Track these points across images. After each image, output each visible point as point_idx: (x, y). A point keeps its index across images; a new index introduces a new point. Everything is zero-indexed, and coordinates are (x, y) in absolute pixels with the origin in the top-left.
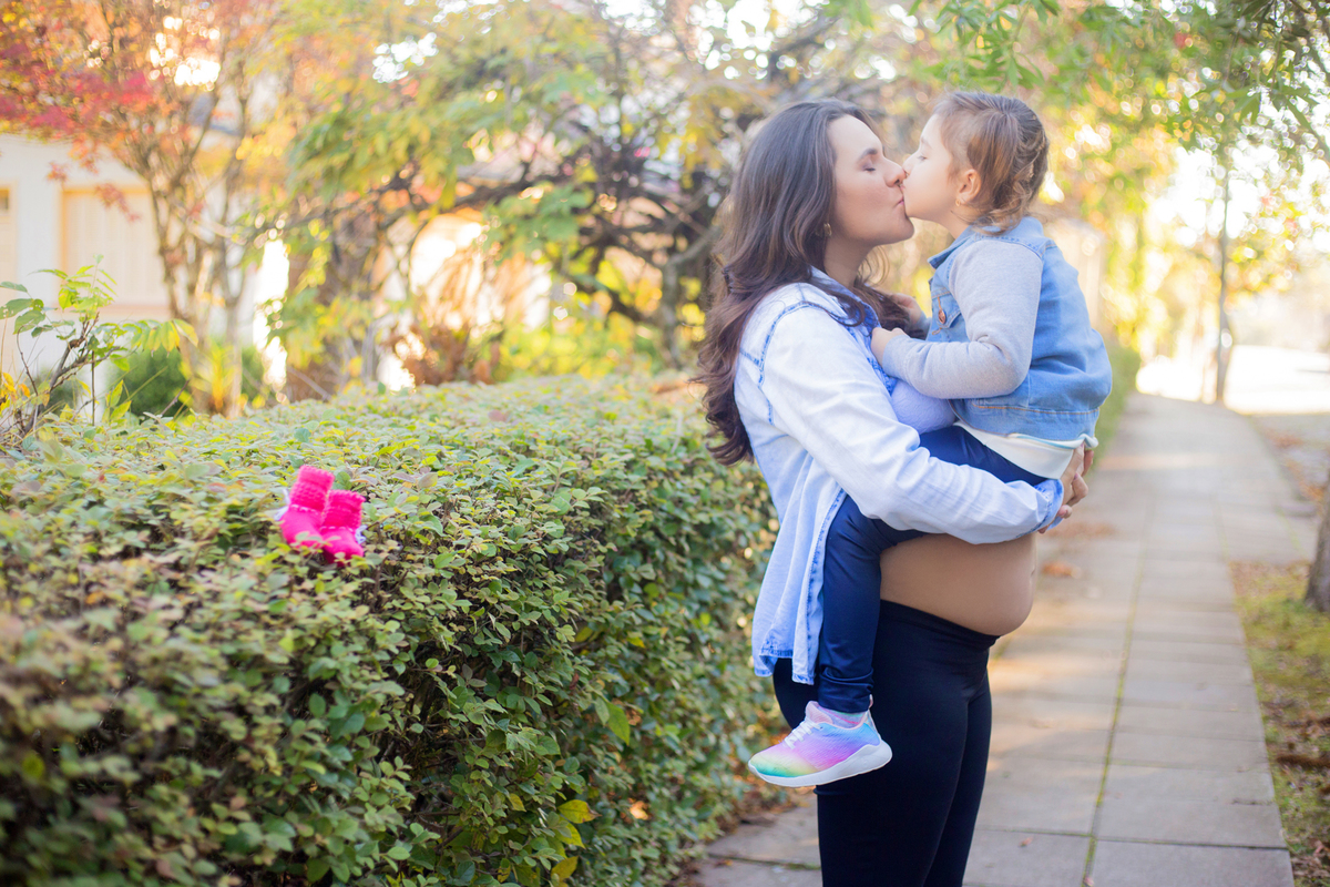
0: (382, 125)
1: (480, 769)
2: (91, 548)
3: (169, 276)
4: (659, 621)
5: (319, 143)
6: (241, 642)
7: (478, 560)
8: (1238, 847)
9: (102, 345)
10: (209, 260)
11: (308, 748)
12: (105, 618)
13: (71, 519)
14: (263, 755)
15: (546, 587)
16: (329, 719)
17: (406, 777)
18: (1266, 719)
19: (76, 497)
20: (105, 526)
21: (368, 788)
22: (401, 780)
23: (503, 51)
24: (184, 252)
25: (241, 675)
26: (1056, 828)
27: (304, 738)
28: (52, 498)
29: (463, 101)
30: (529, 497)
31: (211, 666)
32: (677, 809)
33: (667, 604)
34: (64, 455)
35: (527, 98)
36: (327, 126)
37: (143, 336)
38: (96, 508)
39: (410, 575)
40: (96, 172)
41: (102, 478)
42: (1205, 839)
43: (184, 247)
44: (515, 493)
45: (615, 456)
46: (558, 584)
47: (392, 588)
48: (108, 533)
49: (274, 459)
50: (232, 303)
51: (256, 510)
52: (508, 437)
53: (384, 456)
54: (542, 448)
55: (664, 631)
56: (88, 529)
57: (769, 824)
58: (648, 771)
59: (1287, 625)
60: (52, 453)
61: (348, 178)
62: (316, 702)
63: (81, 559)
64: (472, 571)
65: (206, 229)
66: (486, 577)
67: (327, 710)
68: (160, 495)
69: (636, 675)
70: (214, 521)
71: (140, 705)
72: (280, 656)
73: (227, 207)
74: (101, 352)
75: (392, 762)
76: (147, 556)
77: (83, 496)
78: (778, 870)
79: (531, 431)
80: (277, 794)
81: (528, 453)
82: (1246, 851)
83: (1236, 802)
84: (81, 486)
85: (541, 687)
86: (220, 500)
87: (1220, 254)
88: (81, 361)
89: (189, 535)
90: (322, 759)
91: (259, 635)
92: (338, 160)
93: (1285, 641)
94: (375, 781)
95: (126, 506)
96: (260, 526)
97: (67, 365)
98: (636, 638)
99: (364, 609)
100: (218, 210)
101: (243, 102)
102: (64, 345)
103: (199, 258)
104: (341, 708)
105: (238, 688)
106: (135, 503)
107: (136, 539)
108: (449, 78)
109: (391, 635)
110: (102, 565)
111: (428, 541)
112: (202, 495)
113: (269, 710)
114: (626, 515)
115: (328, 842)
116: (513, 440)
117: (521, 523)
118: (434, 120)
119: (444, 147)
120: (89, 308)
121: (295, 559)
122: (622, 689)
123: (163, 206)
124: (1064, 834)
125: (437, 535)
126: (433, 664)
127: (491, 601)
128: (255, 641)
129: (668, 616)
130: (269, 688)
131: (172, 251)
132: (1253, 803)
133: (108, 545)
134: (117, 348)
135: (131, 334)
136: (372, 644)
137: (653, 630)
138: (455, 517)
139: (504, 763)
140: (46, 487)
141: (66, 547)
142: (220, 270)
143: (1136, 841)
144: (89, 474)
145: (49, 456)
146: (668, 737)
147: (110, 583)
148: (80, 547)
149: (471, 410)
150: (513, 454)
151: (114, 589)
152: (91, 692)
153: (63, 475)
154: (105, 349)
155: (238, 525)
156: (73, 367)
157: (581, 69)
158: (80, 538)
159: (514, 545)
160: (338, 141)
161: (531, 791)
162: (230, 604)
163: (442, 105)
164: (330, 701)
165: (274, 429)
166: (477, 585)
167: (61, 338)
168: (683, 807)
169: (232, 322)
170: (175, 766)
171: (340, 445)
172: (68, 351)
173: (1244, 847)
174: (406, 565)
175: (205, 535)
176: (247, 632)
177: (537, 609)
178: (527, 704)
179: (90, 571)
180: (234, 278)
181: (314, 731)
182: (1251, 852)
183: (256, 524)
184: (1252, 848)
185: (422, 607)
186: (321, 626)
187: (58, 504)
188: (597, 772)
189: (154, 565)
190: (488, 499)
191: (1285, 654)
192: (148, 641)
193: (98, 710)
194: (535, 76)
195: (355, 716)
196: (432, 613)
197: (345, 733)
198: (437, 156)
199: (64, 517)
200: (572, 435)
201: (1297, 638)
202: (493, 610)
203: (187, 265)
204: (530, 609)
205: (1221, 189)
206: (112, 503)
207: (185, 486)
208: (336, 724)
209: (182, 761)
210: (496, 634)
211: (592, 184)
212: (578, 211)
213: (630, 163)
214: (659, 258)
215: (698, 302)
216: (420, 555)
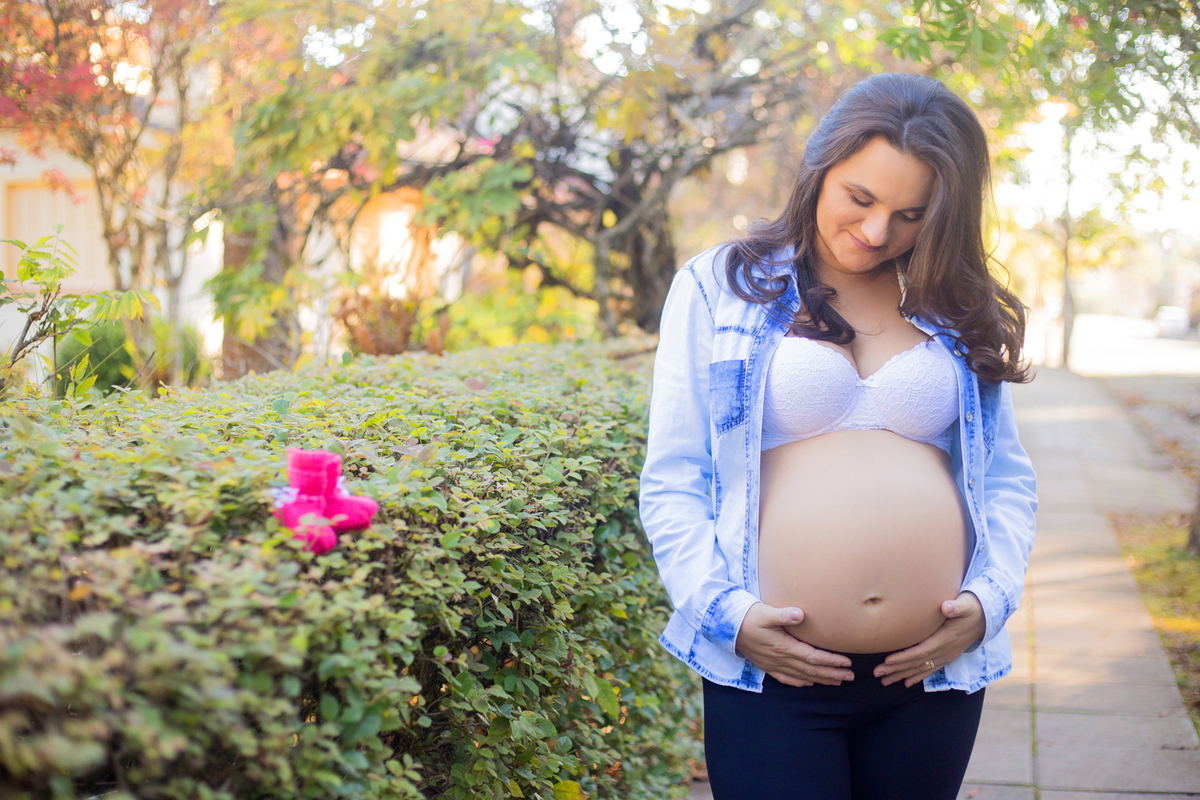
0: (325, 105)
1: (486, 759)
2: (72, 536)
3: (114, 258)
4: (636, 590)
5: (264, 124)
6: (250, 643)
7: (482, 537)
8: (1177, 793)
9: (63, 318)
10: (151, 244)
11: (321, 757)
12: (99, 624)
13: (48, 503)
14: (274, 769)
15: (541, 563)
16: (342, 723)
17: (417, 777)
18: (1173, 664)
19: (49, 479)
20: (87, 510)
21: (377, 791)
22: (412, 781)
23: (441, 33)
24: (128, 236)
25: (248, 680)
26: (999, 779)
27: (316, 745)
28: (24, 479)
29: (405, 81)
30: (522, 467)
31: (220, 674)
32: (650, 778)
33: (644, 573)
34: (35, 431)
35: (465, 78)
36: (272, 107)
37: (105, 307)
38: (73, 491)
39: (418, 557)
40: (43, 158)
41: (77, 456)
42: (1144, 788)
43: (127, 230)
44: (508, 465)
45: (599, 424)
46: (552, 559)
47: (400, 571)
48: (91, 518)
49: (255, 432)
50: (174, 283)
51: (249, 490)
52: (490, 406)
53: (370, 427)
54: (526, 416)
55: (643, 601)
56: (67, 514)
58: (626, 742)
59: (1174, 573)
60: (22, 430)
61: (292, 156)
62: (328, 704)
63: (62, 550)
64: (477, 550)
65: (148, 215)
66: (490, 556)
67: (341, 713)
68: (142, 474)
69: (616, 646)
70: (205, 503)
71: (143, 726)
72: (292, 657)
73: (167, 192)
74: (63, 324)
75: (401, 761)
76: (138, 546)
77: (56, 477)
79: (511, 399)
81: (513, 422)
82: (1185, 797)
83: (1164, 748)
84: (52, 465)
85: (539, 667)
86: (212, 480)
87: (1064, 231)
88: (42, 334)
89: (180, 518)
90: (336, 768)
91: (268, 633)
92: (283, 139)
93: (1177, 587)
94: (384, 783)
95: (108, 487)
96: (254, 507)
97: (27, 338)
98: (619, 609)
99: (379, 599)
100: (159, 195)
101: (182, 93)
102: (25, 317)
103: (141, 240)
104: (355, 712)
105: (249, 697)
106: (116, 484)
107: (123, 524)
108: (390, 59)
109: (405, 625)
110: (89, 556)
111: (433, 519)
112: (191, 474)
113: (282, 718)
114: (612, 484)
116: (496, 408)
117: (520, 496)
118: (378, 100)
119: (387, 125)
120: (50, 280)
121: (298, 544)
122: (607, 662)
123: (107, 191)
124: (1007, 785)
125: (440, 512)
126: (442, 652)
127: (493, 580)
128: (265, 641)
129: (645, 585)
130: (279, 694)
131: (116, 234)
132: (1182, 749)
133: (91, 533)
134: (80, 321)
135: (93, 305)
136: (383, 637)
137: (633, 600)
138: (457, 493)
139: (505, 751)
140: (17, 467)
141: (45, 535)
142: (163, 250)
143: (1077, 790)
144: (63, 452)
145: (19, 434)
146: (648, 708)
147: (97, 578)
148: (62, 536)
149: (440, 378)
150: (497, 423)
151: (102, 585)
152: (84, 713)
153: (33, 453)
154: (66, 323)
155: (231, 507)
156: (34, 340)
157: (522, 46)
158: (59, 525)
159: (515, 519)
160: (282, 120)
161: (528, 775)
162: (236, 601)
163: (384, 84)
164: (344, 704)
165: (248, 400)
166: (481, 564)
167: (21, 310)
168: (655, 775)
169: (174, 301)
170: (181, 789)
171: (321, 416)
172: (30, 323)
173: (1183, 793)
174: (412, 546)
175: (199, 518)
176: (256, 631)
177: (537, 587)
178: (525, 687)
179: (73, 563)
180: (175, 260)
181: (328, 737)
182: (1189, 798)
183: (250, 505)
184: (1191, 794)
185: (431, 592)
186: (331, 620)
187: (31, 485)
188: (583, 748)
189: (146, 556)
190: (485, 471)
191: (1179, 600)
192: (151, 648)
193: (97, 739)
194: (474, 55)
195: (370, 718)
196: (441, 597)
197: (358, 737)
198: (379, 133)
199: (40, 500)
200: (552, 403)
201: (1187, 584)
202: (495, 590)
203: (131, 248)
204: (529, 586)
205: (1065, 172)
206: (93, 486)
207: (171, 464)
208: (351, 727)
209: (188, 784)
210: (500, 616)
211: (531, 161)
212: (519, 186)
213: (566, 139)
214: (591, 232)
215: (625, 275)
216: (425, 534)
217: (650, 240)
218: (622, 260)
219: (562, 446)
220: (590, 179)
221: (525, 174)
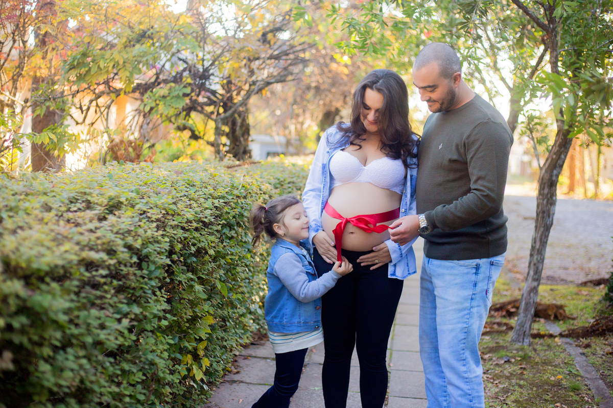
0: (102, 57)
5: (75, 63)
6: (126, 240)
16: (149, 270)
23: (152, 28)
29: (138, 48)
36: (79, 56)
39: (168, 224)
47: (163, 227)
54: (198, 184)
55: (237, 258)
57: (263, 345)
61: (87, 78)
62: (144, 265)
67: (148, 267)
70: (104, 201)
72: (137, 246)
78: (268, 360)
79: (192, 178)
80: (132, 296)
86: (105, 195)
91: (131, 238)
98: (228, 259)
104: (151, 268)
107: (81, 206)
108: (131, 37)
111: (172, 213)
114: (228, 211)
115: (147, 314)
116: (186, 181)
117: (198, 210)
118: (125, 56)
119: (129, 67)
125: (174, 211)
126: (175, 257)
127: (190, 237)
128: (130, 240)
138: (179, 206)
155: (111, 203)
157: (189, 37)
159: (197, 217)
160: (83, 62)
163: (128, 49)
164: (148, 264)
175: (103, 205)
176: (127, 237)
177: (203, 242)
186: (147, 237)
195: (156, 270)
198: (126, 70)
208: (151, 272)
210: (191, 249)
211: (190, 84)
212: (185, 95)
213: (205, 75)
214: (214, 116)
215: (227, 135)
216: (170, 217)
217: (239, 121)
218: (226, 129)
219: (211, 195)
220: (214, 93)
221: (188, 90)
